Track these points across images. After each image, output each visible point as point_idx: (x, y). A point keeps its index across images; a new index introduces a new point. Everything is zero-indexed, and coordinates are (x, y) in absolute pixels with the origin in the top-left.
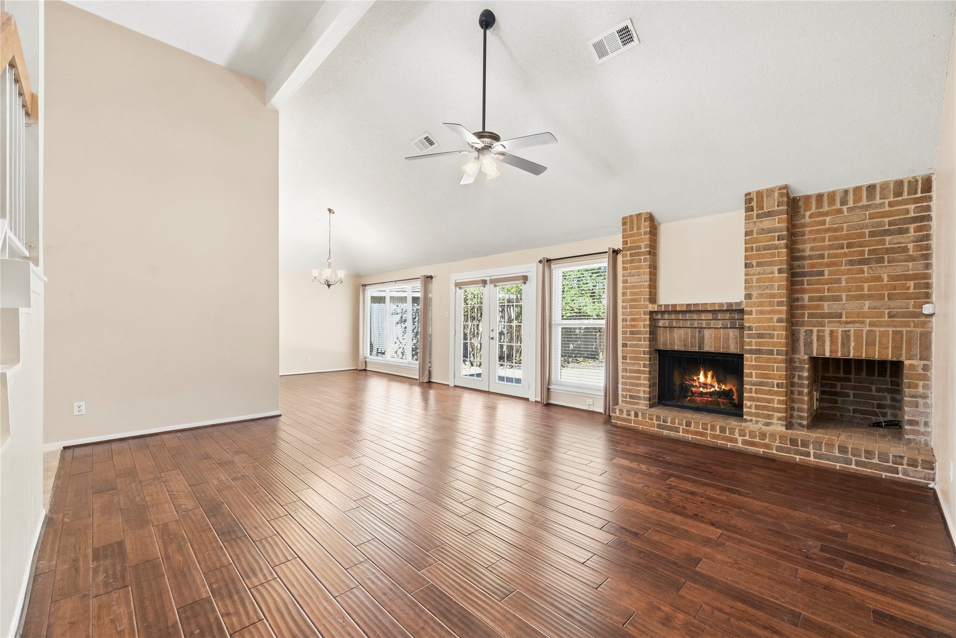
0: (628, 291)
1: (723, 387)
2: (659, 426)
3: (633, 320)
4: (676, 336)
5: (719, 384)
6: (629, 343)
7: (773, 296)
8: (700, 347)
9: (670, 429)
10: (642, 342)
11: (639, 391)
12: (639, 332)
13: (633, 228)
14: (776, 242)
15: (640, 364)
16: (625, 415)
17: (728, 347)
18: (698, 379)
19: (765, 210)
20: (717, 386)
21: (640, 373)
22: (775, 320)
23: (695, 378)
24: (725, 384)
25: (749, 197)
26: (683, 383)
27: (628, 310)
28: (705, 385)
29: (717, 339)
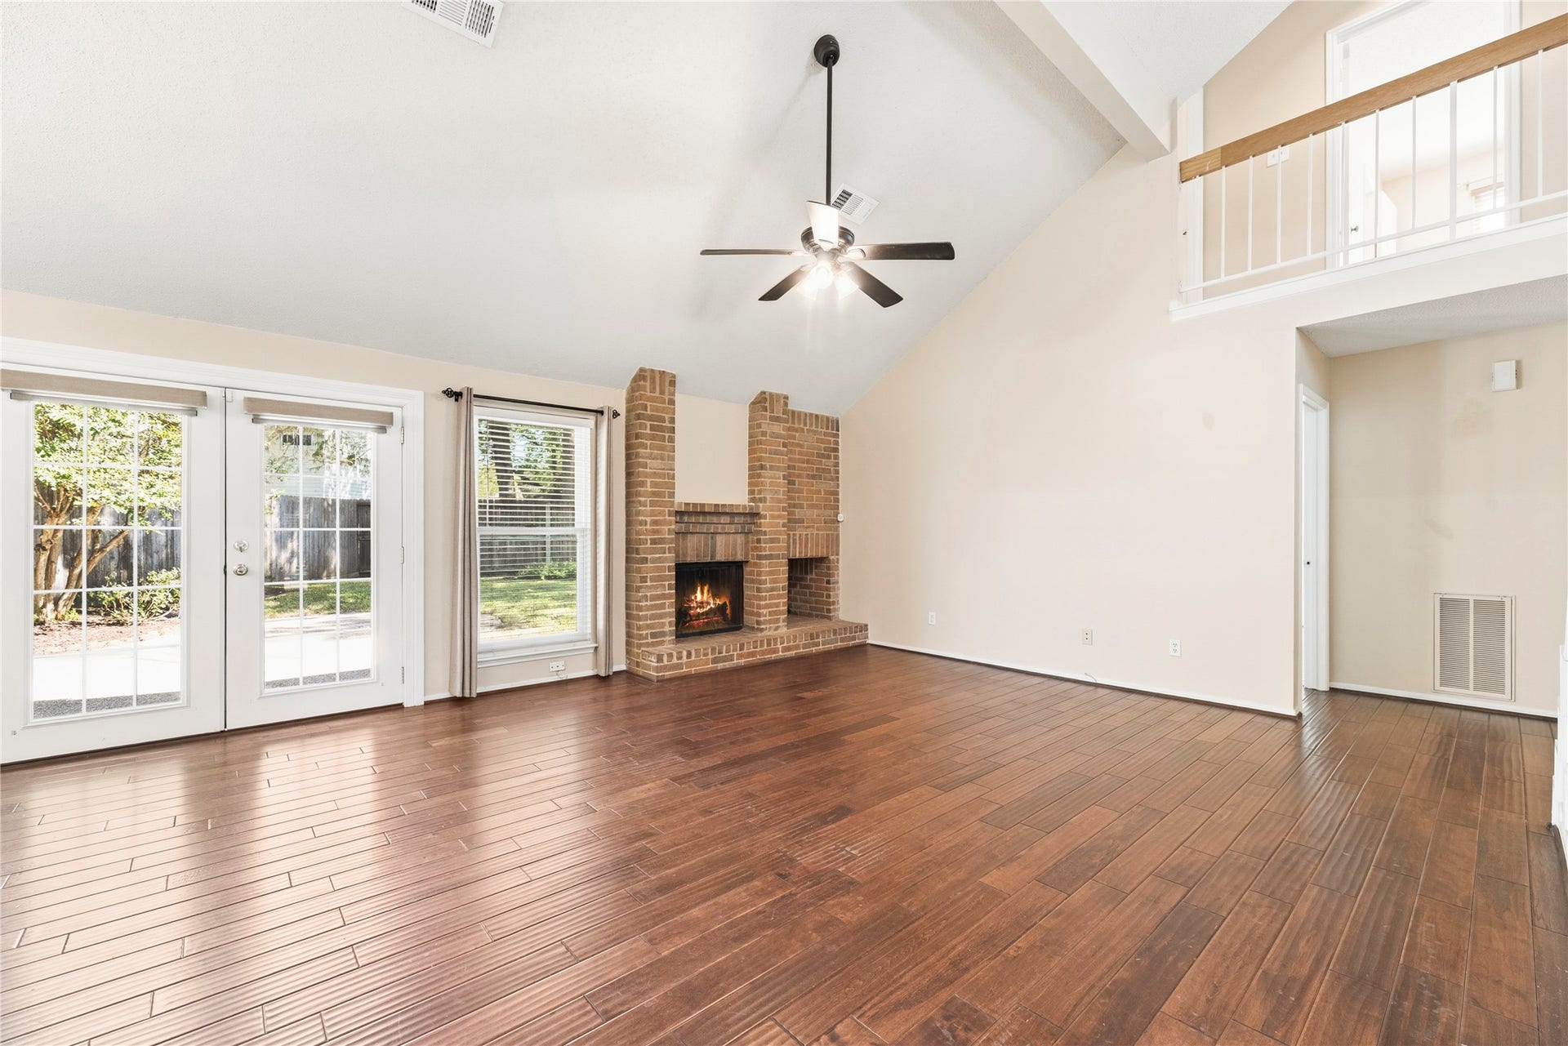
0: (649, 480)
1: (718, 602)
2: (715, 661)
3: (655, 523)
4: (689, 544)
5: (714, 599)
6: (649, 557)
7: (779, 501)
8: (712, 557)
9: (725, 659)
10: (667, 555)
11: (663, 625)
12: (662, 541)
13: (655, 388)
14: (781, 448)
15: (664, 585)
16: (675, 661)
17: (736, 555)
18: (696, 597)
19: (775, 415)
20: (712, 602)
21: (665, 599)
22: (781, 524)
23: (693, 598)
24: (719, 598)
25: (763, 396)
26: (683, 606)
27: (648, 508)
28: (701, 604)
29: (727, 545)
